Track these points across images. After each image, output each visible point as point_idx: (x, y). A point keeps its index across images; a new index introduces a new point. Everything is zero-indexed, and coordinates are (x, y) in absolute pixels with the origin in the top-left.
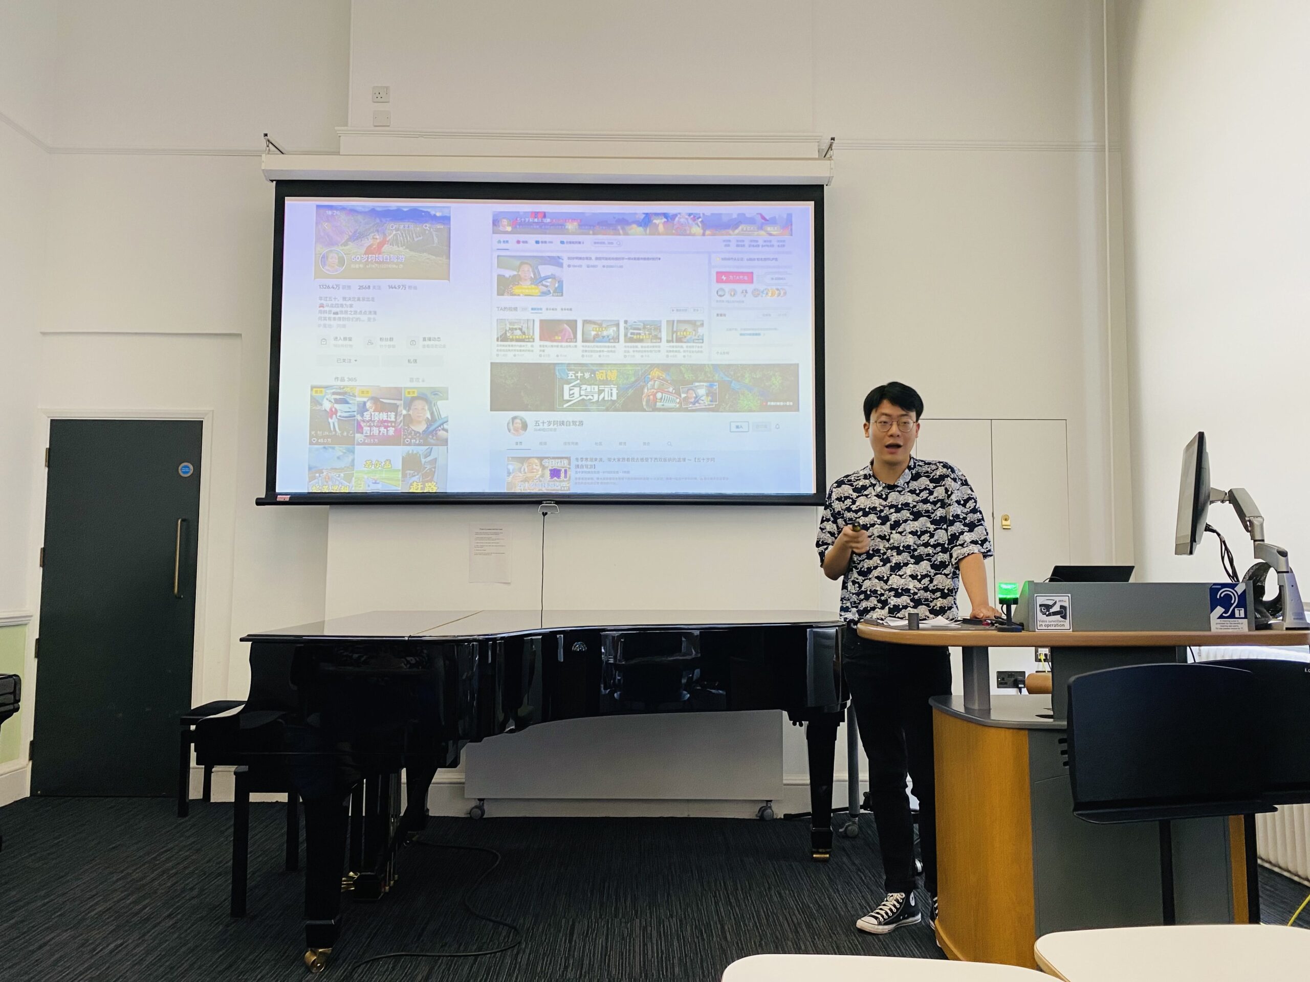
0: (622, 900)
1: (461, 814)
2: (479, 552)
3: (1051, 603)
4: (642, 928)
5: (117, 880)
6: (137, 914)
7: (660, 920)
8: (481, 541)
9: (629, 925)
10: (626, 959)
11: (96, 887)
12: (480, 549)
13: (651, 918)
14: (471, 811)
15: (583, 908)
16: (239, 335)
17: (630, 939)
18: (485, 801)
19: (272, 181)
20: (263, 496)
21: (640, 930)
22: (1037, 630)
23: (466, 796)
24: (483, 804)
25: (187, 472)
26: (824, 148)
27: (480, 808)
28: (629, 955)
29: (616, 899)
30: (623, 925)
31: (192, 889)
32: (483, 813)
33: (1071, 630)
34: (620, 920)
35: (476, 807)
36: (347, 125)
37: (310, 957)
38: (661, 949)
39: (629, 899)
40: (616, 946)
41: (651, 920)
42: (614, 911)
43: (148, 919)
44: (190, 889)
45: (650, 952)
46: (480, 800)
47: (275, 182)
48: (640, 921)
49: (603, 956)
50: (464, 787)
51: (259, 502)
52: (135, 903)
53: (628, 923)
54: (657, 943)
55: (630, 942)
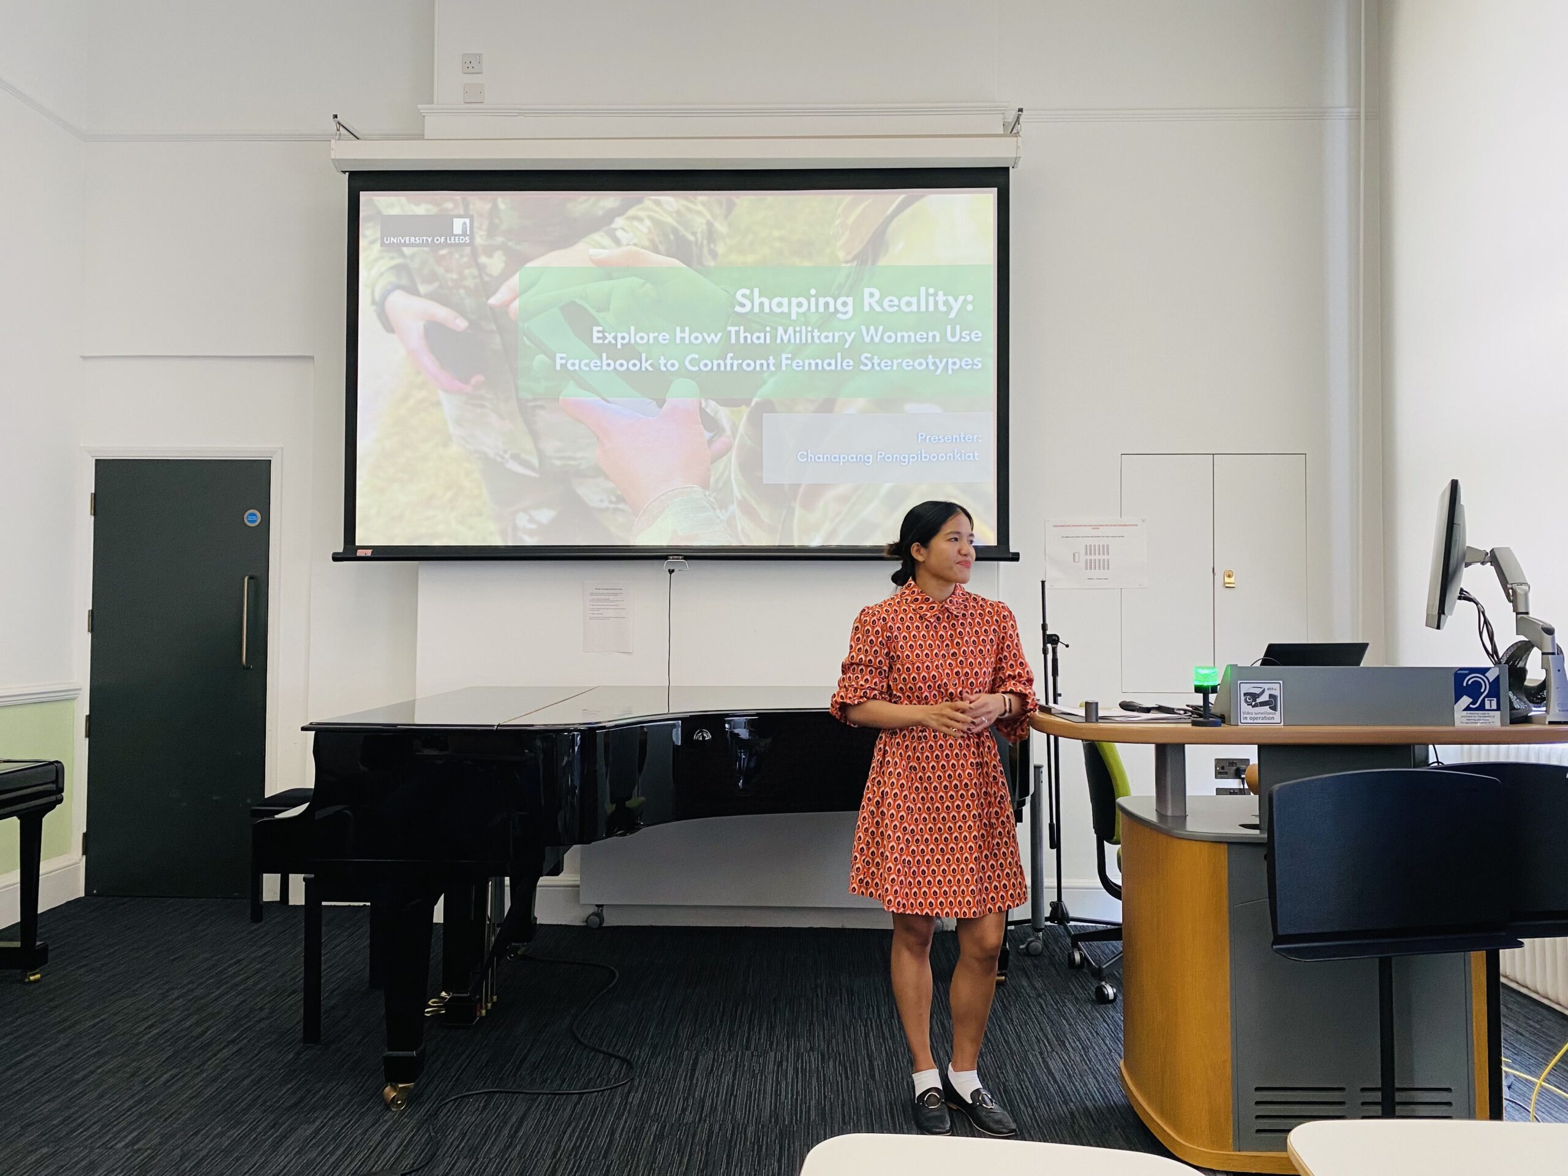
0: (756, 1029)
1: (578, 923)
2: (595, 616)
3: (1257, 691)
4: (776, 1064)
5: (177, 998)
6: (198, 1038)
7: (798, 1054)
8: (598, 604)
9: (761, 1060)
10: (754, 1100)
11: (153, 1006)
12: (596, 612)
13: (788, 1051)
14: (588, 918)
15: (710, 1038)
16: (312, 358)
17: (762, 1077)
18: (604, 907)
19: (344, 172)
20: (341, 550)
21: (774, 1065)
22: (1240, 724)
23: (582, 902)
24: (602, 910)
25: (254, 521)
26: (1010, 120)
27: (599, 915)
28: (759, 1096)
29: (749, 1028)
30: (755, 1059)
31: (261, 1009)
32: (602, 920)
33: (1282, 724)
34: (752, 1053)
35: (594, 914)
36: (432, 103)
37: (390, 1093)
38: (797, 1089)
39: (765, 1027)
40: (745, 1084)
41: (788, 1054)
42: (746, 1041)
43: (209, 1044)
44: (259, 1009)
45: (783, 1093)
46: (598, 906)
47: (347, 174)
48: (775, 1054)
49: (728, 1097)
50: (579, 891)
51: (336, 558)
52: (197, 1024)
53: (761, 1056)
54: (792, 1082)
55: (761, 1080)
